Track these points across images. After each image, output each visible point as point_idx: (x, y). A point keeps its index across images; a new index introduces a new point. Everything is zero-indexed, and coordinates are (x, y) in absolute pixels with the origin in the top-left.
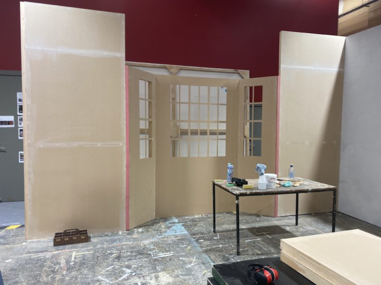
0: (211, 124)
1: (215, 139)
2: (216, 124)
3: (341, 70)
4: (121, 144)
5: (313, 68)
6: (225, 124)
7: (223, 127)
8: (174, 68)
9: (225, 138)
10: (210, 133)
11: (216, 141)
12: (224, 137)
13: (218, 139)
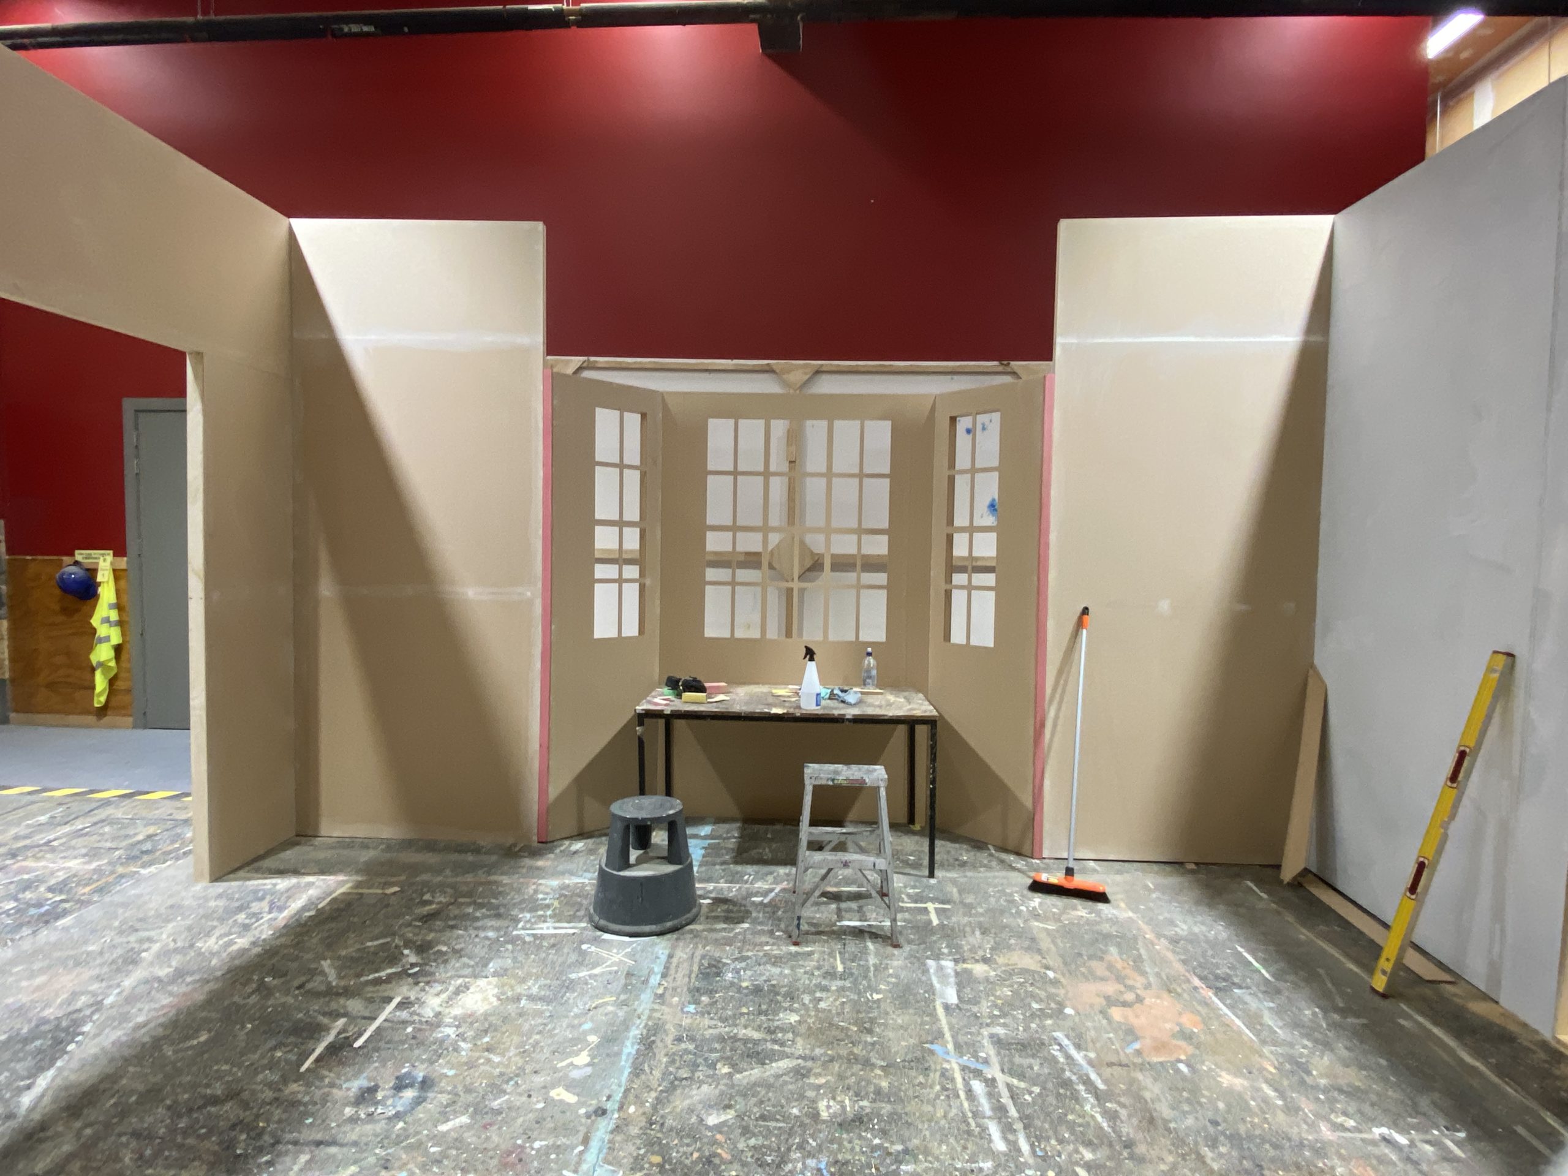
0: (834, 537)
1: (849, 587)
2: (855, 537)
3: (1316, 338)
4: (529, 594)
5: (1192, 339)
6: (885, 539)
7: (879, 546)
8: (798, 369)
9: (885, 582)
10: (832, 565)
11: (854, 592)
12: (881, 578)
13: (859, 587)
